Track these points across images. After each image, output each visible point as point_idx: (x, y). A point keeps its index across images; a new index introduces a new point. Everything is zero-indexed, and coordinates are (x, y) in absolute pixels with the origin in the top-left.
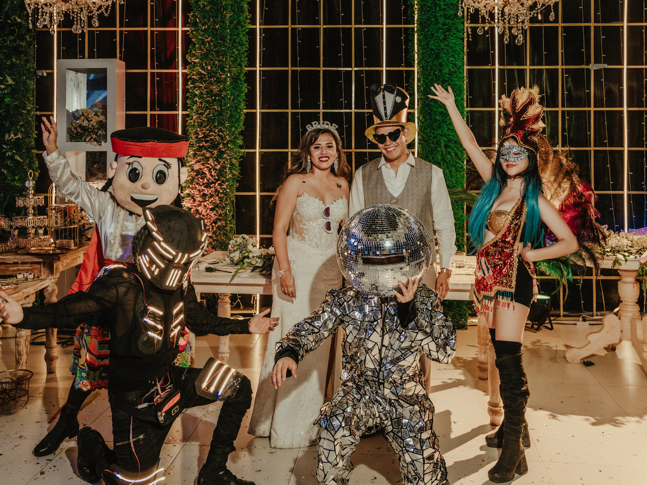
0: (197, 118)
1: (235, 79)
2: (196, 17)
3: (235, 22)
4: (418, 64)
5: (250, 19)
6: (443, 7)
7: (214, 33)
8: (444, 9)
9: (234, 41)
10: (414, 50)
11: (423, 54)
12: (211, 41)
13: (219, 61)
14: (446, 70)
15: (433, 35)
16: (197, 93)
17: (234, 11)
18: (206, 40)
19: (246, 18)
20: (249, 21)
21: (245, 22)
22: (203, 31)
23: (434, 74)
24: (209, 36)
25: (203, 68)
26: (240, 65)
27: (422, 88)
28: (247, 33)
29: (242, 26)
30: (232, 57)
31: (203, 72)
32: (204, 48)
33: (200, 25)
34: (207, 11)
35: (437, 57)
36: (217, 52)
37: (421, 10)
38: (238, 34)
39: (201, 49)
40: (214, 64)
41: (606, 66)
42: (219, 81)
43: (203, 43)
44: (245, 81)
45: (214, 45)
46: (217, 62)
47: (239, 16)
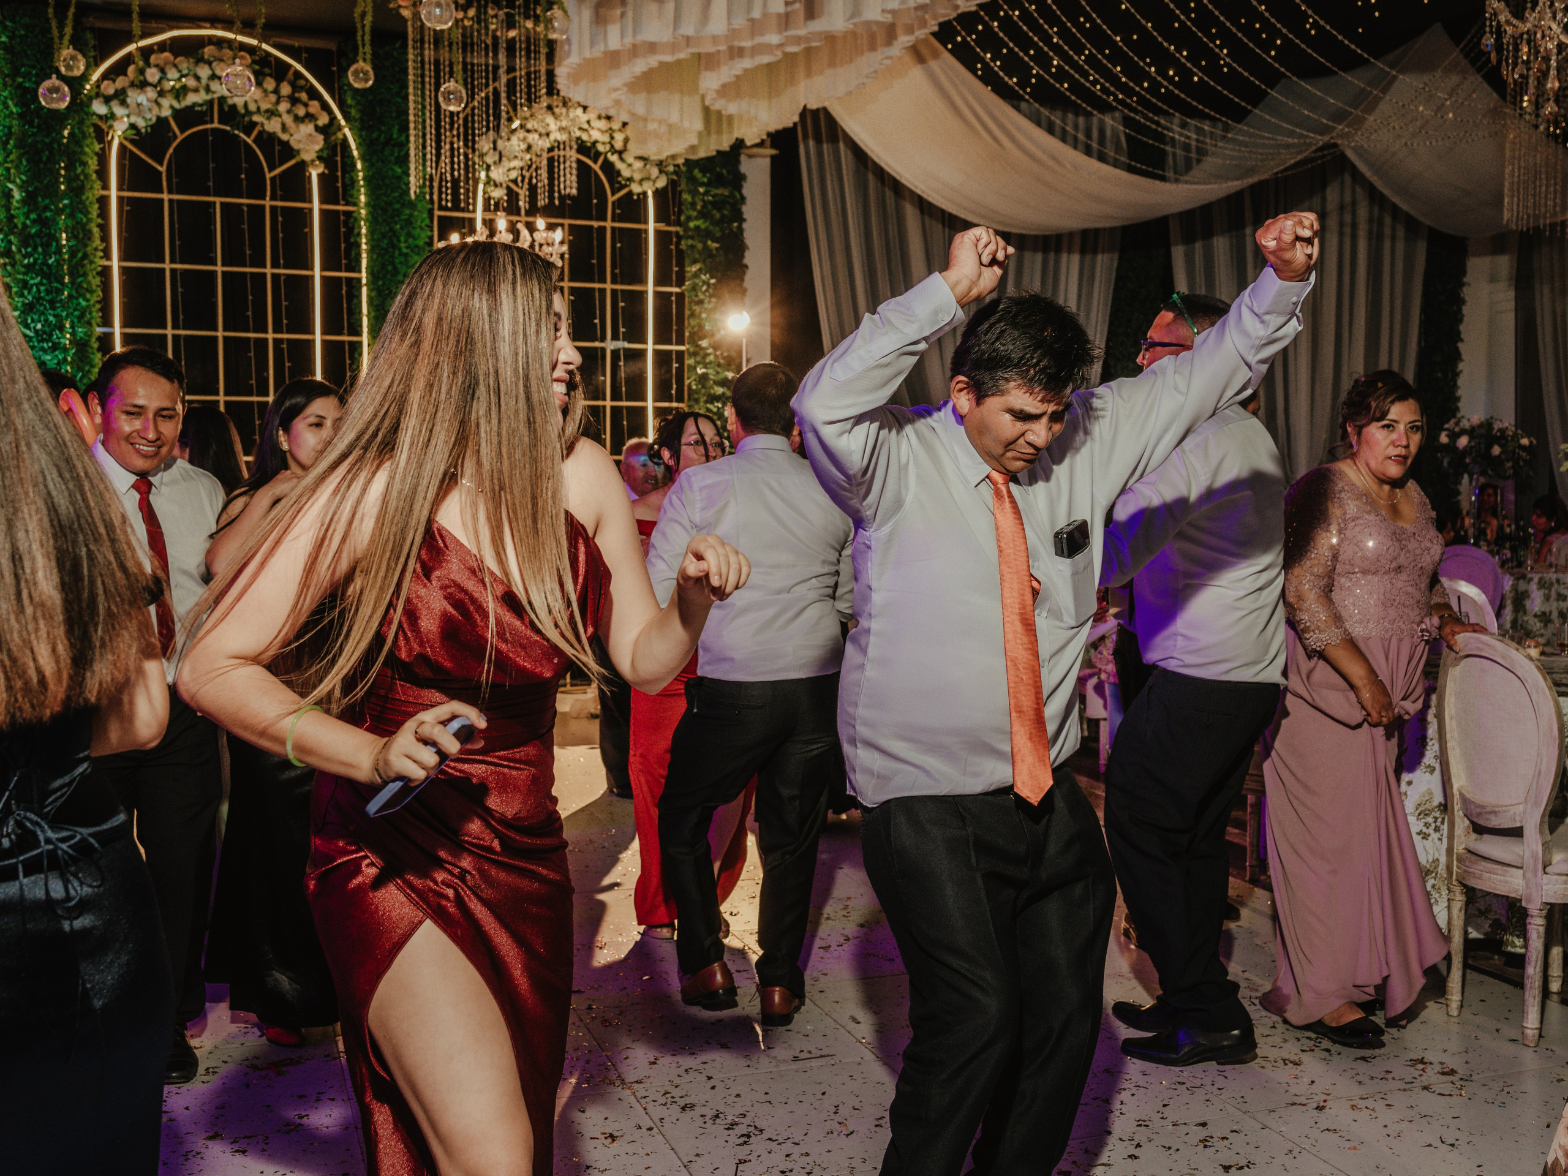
1: (81, 346)
2: (10, 243)
3: (80, 255)
4: (369, 332)
5: (102, 251)
6: (405, 250)
7: (51, 275)
8: (406, 255)
9: (80, 285)
10: (360, 312)
11: (376, 317)
12: (41, 283)
13: (54, 316)
15: (390, 290)
17: (75, 237)
18: (32, 282)
19: (96, 249)
20: (101, 254)
21: (95, 256)
22: (24, 266)
24: (37, 275)
26: (89, 323)
28: (99, 274)
29: (91, 262)
30: (75, 310)
31: (28, 332)
32: (29, 293)
33: (18, 257)
34: (32, 236)
36: (52, 303)
37: (371, 251)
38: (85, 275)
39: (22, 295)
40: (46, 320)
41: (627, 345)
42: (55, 347)
43: (25, 285)
44: (99, 350)
45: (46, 290)
46: (51, 318)
47: (86, 246)
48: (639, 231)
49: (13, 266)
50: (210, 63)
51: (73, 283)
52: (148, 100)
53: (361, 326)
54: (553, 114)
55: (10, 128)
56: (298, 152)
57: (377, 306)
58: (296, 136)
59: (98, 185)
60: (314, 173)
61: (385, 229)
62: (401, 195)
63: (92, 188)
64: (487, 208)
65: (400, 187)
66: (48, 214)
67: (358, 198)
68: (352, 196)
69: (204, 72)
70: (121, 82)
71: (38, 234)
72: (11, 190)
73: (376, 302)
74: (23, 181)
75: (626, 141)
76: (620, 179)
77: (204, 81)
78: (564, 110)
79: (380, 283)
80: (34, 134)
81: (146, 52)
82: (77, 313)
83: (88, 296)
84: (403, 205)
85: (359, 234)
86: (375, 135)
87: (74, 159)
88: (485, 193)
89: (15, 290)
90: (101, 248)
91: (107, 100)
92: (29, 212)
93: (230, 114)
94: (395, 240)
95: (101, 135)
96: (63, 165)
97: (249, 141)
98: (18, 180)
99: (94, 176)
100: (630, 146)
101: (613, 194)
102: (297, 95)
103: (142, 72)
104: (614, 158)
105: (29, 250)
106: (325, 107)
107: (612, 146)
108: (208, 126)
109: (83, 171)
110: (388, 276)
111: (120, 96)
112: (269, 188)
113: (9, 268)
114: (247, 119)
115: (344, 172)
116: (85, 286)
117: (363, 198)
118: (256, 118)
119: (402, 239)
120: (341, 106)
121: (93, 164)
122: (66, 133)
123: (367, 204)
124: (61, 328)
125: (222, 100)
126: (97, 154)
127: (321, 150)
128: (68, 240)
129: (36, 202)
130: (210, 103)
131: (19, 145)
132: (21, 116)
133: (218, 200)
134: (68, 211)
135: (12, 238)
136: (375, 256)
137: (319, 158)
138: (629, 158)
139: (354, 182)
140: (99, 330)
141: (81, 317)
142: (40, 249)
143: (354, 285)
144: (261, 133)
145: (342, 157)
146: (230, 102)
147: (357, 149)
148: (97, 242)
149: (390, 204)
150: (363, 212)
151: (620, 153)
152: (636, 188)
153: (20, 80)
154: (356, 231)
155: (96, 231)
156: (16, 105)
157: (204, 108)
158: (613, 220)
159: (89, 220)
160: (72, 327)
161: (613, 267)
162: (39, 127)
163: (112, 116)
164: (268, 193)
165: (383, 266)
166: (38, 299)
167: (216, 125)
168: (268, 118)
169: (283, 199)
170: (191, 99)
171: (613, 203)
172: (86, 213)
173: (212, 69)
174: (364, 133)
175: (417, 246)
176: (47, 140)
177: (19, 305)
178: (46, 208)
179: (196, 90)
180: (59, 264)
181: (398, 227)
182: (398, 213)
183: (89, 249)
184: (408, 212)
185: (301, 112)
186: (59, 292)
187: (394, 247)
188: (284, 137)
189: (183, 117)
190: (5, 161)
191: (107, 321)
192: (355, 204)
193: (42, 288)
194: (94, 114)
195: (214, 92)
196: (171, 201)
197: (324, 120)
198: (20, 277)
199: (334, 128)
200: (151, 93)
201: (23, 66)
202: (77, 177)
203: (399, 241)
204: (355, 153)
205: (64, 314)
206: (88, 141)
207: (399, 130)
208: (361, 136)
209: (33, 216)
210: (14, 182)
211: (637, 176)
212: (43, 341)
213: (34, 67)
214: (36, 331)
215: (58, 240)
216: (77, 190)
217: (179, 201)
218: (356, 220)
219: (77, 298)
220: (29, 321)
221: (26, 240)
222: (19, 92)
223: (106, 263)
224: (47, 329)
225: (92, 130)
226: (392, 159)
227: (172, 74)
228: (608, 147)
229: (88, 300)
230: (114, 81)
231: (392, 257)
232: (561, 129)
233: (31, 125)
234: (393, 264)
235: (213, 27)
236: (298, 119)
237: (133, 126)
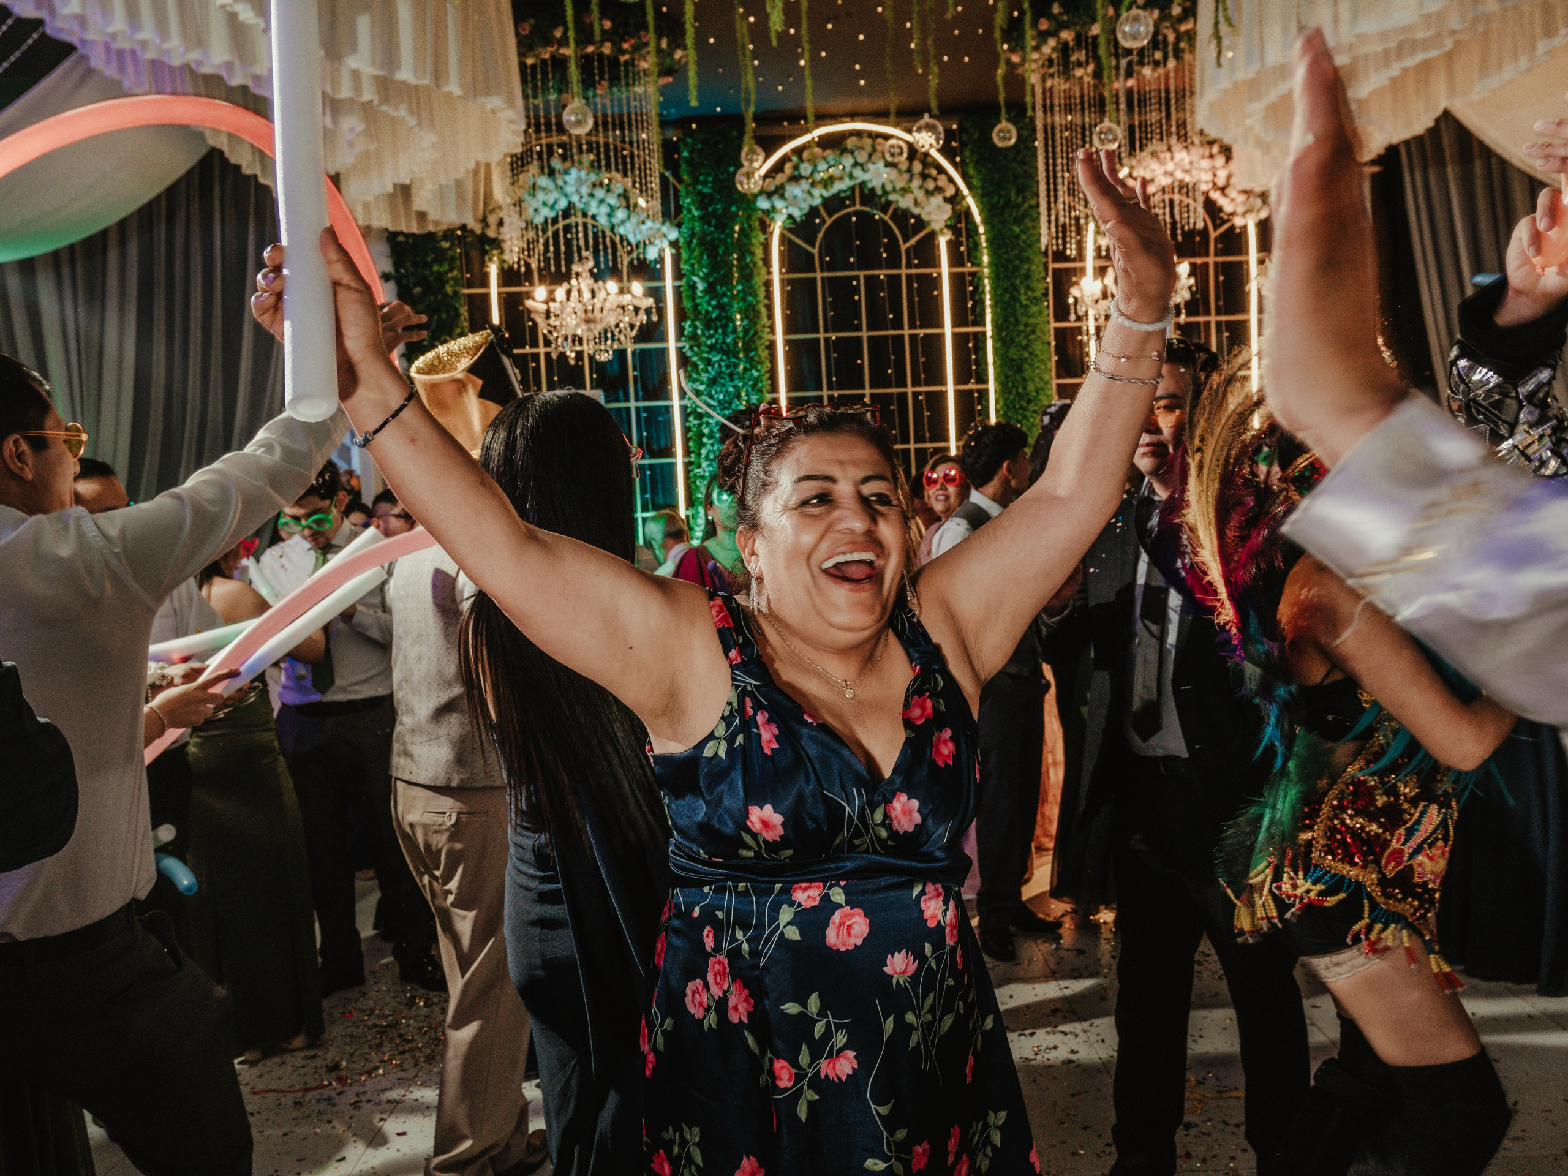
0: (708, 466)
2: (696, 327)
3: (752, 333)
4: (996, 379)
5: (769, 327)
6: (1025, 303)
7: (728, 351)
8: (1026, 306)
9: (752, 359)
10: (986, 362)
11: (1001, 365)
12: (722, 360)
13: (735, 387)
14: (1031, 387)
15: (1013, 340)
16: (706, 431)
17: (747, 317)
18: (714, 359)
19: (764, 327)
20: (768, 330)
21: (762, 332)
22: (708, 346)
23: (1018, 393)
24: (718, 353)
25: (711, 397)
26: (760, 391)
27: (1002, 412)
28: (766, 347)
29: (760, 338)
30: (749, 380)
32: (712, 369)
33: (703, 339)
34: (713, 320)
35: (1020, 369)
36: (731, 375)
37: (994, 306)
38: (756, 349)
39: (707, 371)
40: (727, 391)
43: (709, 362)
45: (726, 365)
46: (731, 389)
47: (755, 324)
48: (1241, 263)
49: (699, 346)
50: (852, 153)
51: (747, 357)
52: (803, 191)
53: (987, 375)
54: (1158, 158)
55: (692, 229)
56: (929, 223)
57: (1002, 355)
58: (927, 209)
59: (764, 270)
60: (943, 241)
61: (1006, 284)
62: (1020, 252)
63: (759, 274)
64: (1098, 256)
65: (1018, 245)
66: (725, 300)
67: (981, 259)
68: (976, 258)
69: (848, 161)
70: (780, 178)
71: (718, 318)
72: (695, 282)
73: (1001, 352)
74: (705, 274)
75: (1229, 177)
76: (1222, 215)
77: (848, 170)
78: (1168, 155)
79: (1004, 334)
80: (712, 233)
81: (798, 151)
82: (751, 383)
83: (759, 367)
84: (1022, 261)
85: (983, 292)
86: (995, 199)
87: (744, 249)
88: (1095, 242)
89: (701, 367)
90: (768, 324)
91: (769, 195)
92: (711, 299)
93: (868, 195)
94: (1015, 293)
95: (764, 227)
96: (735, 256)
97: (886, 218)
98: (701, 274)
99: (760, 263)
100: (1233, 181)
101: (1215, 229)
102: (927, 171)
103: (796, 167)
104: (1215, 195)
105: (712, 332)
106: (951, 180)
107: (1215, 184)
108: (852, 209)
109: (752, 261)
110: (1011, 327)
111: (780, 191)
112: (904, 258)
113: (696, 349)
114: (883, 199)
115: (968, 237)
116: (756, 358)
117: (986, 259)
118: (892, 197)
119: (1022, 291)
120: (965, 176)
121: (759, 253)
122: (737, 228)
123: (991, 264)
124: (739, 397)
125: (863, 184)
126: (762, 244)
127: (949, 219)
128: (742, 320)
129: (715, 290)
130: (853, 188)
131: (699, 245)
132: (701, 218)
133: (862, 274)
134: (741, 295)
135: (698, 323)
136: (998, 310)
137: (947, 227)
138: (1232, 193)
139: (977, 245)
140: (769, 397)
141: (754, 387)
142: (720, 331)
143: (980, 338)
144: (896, 210)
145: (967, 223)
146: (870, 185)
147: (980, 214)
148: (764, 320)
149: (1010, 261)
150: (986, 271)
151: (1223, 190)
152: (1238, 222)
153: (700, 187)
154: (980, 290)
155: (764, 311)
156: (697, 209)
157: (848, 193)
158: (1216, 255)
159: (758, 302)
160: (747, 395)
161: (1217, 299)
162: (716, 226)
163: (774, 209)
164: (904, 262)
165: (1006, 319)
166: (720, 373)
167: (858, 207)
168: (903, 196)
169: (917, 266)
170: (838, 187)
171: (1216, 239)
172: (754, 294)
173: (854, 158)
174: (985, 199)
175: (1035, 298)
176: (723, 236)
177: (705, 380)
178: (724, 295)
179: (841, 178)
180: (736, 343)
181: (1018, 281)
182: (1017, 268)
183: (759, 327)
184: (1026, 266)
185: (931, 185)
186: (736, 365)
187: (1014, 299)
188: (916, 211)
189: (833, 203)
190: (690, 258)
191: (774, 388)
192: (979, 265)
193: (723, 364)
194: (759, 209)
195: (856, 178)
196: (823, 279)
197: (950, 191)
198: (705, 355)
199: (958, 199)
200: (805, 185)
201: (701, 174)
202: (747, 265)
203: (1019, 294)
204: (978, 218)
205: (740, 384)
206: (755, 234)
207: (1018, 193)
208: (982, 203)
209: (714, 303)
210: (698, 275)
211: (1240, 210)
212: (725, 408)
213: (709, 175)
214: (719, 401)
215: (733, 321)
216: (747, 277)
217: (830, 279)
218: (981, 279)
219: (750, 370)
220: (713, 392)
221: (709, 324)
222: (699, 198)
223: (772, 338)
224: (727, 399)
225: (757, 223)
226: (1011, 220)
227: (822, 166)
228: (1211, 185)
229: (758, 371)
230: (774, 178)
231: (1014, 309)
232: (1166, 173)
233: (709, 225)
234: (1014, 315)
235: (853, 120)
236: (929, 193)
237: (790, 217)
